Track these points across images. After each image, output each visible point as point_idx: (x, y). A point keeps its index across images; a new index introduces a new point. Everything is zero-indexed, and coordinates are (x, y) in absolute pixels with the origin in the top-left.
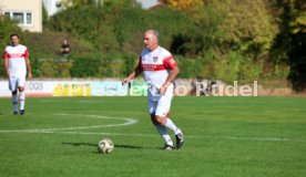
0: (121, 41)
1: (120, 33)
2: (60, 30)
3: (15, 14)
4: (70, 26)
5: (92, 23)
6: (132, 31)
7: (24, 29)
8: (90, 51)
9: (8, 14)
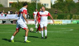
0: (69, 10)
1: (69, 9)
2: (55, 8)
3: (45, 4)
4: (57, 7)
5: (63, 6)
6: (72, 8)
7: (46, 8)
8: (62, 13)
9: (43, 4)
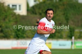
0: (67, 19)
1: (67, 16)
2: (36, 14)
3: (13, 6)
4: (41, 12)
7: (17, 14)
9: (9, 5)
